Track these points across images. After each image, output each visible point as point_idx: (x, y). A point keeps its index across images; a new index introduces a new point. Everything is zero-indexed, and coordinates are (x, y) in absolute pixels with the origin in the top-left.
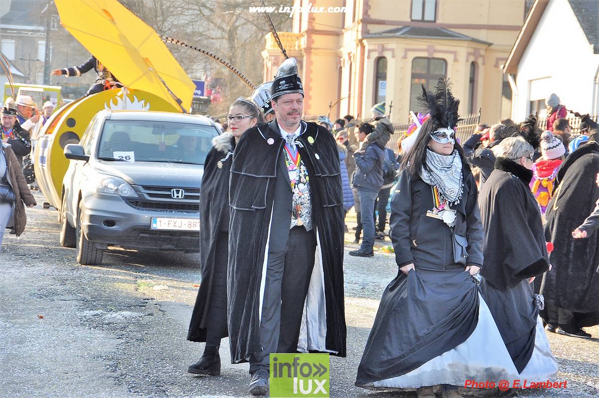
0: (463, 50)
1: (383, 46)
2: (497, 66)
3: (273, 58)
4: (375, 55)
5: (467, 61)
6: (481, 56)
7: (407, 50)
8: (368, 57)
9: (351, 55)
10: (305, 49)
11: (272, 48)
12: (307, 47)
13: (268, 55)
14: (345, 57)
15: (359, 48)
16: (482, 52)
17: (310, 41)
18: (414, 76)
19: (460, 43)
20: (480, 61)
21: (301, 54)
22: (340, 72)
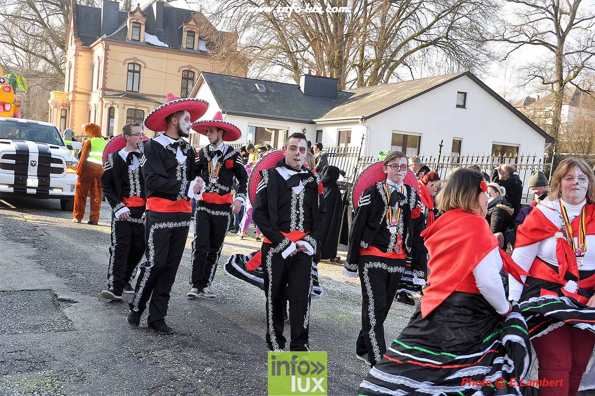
1: (113, 102)
3: (54, 104)
4: (109, 106)
7: (124, 105)
8: (105, 107)
9: (96, 105)
11: (54, 99)
12: (72, 100)
13: (51, 102)
14: (93, 106)
15: (100, 102)
17: (74, 97)
18: (128, 118)
19: (150, 103)
21: (70, 103)
22: (90, 113)
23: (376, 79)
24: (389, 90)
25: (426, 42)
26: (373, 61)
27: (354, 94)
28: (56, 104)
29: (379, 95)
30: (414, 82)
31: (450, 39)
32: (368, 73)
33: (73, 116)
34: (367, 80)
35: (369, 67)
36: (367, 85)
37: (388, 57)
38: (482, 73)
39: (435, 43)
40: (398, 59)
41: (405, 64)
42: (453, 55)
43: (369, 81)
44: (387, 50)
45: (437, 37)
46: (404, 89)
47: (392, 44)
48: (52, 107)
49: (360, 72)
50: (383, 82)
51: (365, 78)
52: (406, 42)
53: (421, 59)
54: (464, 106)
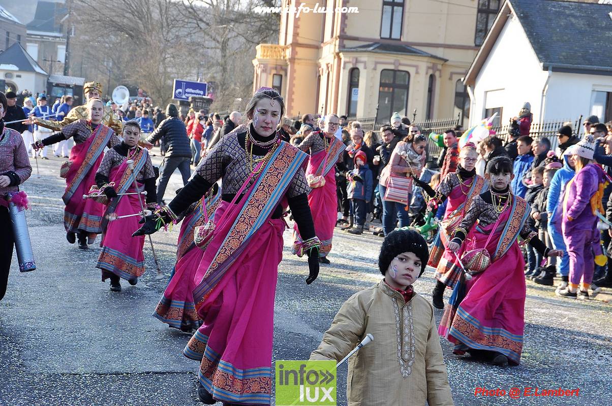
0: (423, 64)
1: (357, 59)
2: (450, 79)
3: (262, 66)
4: (350, 66)
5: (427, 73)
6: (438, 70)
7: (377, 63)
8: (344, 69)
9: (329, 65)
10: (289, 59)
11: (262, 58)
12: (291, 58)
13: (258, 63)
14: (324, 66)
15: (336, 60)
16: (439, 67)
17: (294, 53)
18: (382, 85)
19: (421, 58)
20: (437, 74)
21: (287, 63)
22: (319, 80)
28: (265, 66)
33: (292, 85)
48: (259, 71)
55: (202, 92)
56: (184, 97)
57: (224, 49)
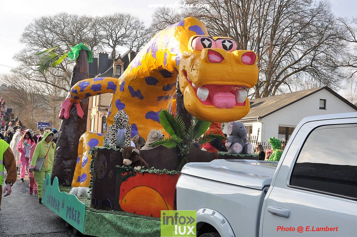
1: (105, 113)
8: (100, 117)
14: (93, 116)
15: (97, 114)
22: (91, 121)
23: (267, 93)
24: (275, 100)
25: (298, 69)
26: (265, 82)
27: (253, 103)
29: (269, 102)
30: (292, 94)
31: (313, 67)
32: (262, 89)
34: (262, 94)
35: (262, 86)
36: (262, 97)
37: (274, 79)
38: (335, 87)
39: (304, 69)
40: (281, 80)
41: (286, 83)
42: (316, 76)
43: (262, 95)
44: (273, 75)
45: (305, 65)
46: (284, 98)
47: (276, 71)
49: (257, 89)
50: (272, 94)
51: (260, 92)
52: (286, 69)
53: (296, 79)
54: (324, 108)
55: (48, 126)
56: (41, 128)
57: (54, 110)
